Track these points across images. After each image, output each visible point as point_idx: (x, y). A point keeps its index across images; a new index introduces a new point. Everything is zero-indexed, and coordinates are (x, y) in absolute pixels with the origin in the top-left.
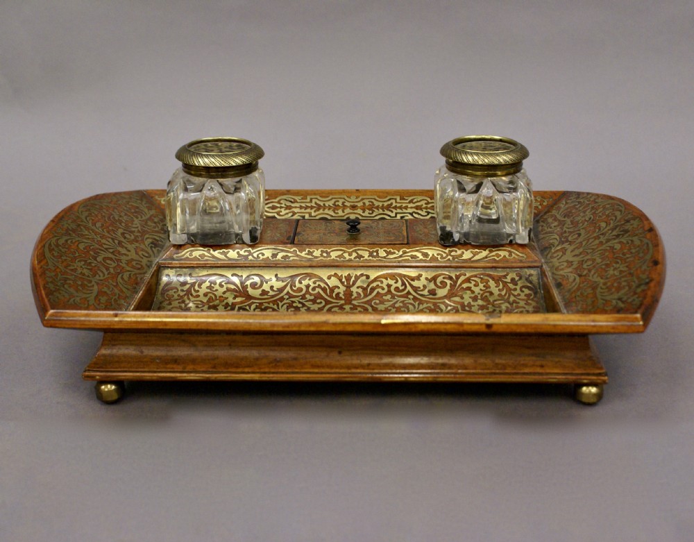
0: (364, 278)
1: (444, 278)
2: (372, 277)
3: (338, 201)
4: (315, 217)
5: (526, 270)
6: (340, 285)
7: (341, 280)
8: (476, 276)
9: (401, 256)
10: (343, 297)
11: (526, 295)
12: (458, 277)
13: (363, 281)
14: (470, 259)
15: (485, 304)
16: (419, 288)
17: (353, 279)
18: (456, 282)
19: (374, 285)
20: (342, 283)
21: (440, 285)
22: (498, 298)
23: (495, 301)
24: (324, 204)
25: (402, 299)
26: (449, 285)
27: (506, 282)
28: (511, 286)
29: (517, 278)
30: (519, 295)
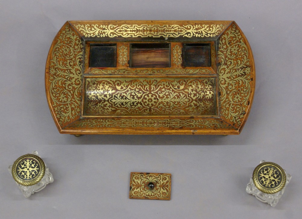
0: (155, 81)
1: (183, 81)
2: (158, 81)
3: (144, 27)
4: (136, 36)
5: (211, 78)
6: (147, 84)
7: (147, 82)
8: (193, 80)
9: (168, 72)
10: (149, 90)
11: (210, 89)
12: (187, 81)
13: (155, 83)
14: (192, 73)
15: (196, 93)
16: (174, 85)
17: (152, 82)
18: (187, 83)
19: (159, 84)
20: (148, 83)
21: (181, 84)
22: (201, 90)
23: (199, 91)
24: (139, 29)
25: (168, 91)
26: (184, 84)
27: (204, 83)
28: (205, 84)
29: (207, 81)
30: (208, 88)
